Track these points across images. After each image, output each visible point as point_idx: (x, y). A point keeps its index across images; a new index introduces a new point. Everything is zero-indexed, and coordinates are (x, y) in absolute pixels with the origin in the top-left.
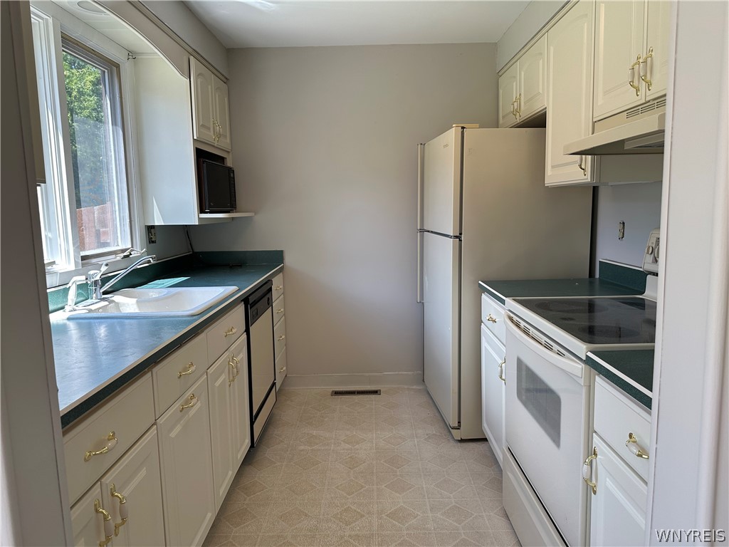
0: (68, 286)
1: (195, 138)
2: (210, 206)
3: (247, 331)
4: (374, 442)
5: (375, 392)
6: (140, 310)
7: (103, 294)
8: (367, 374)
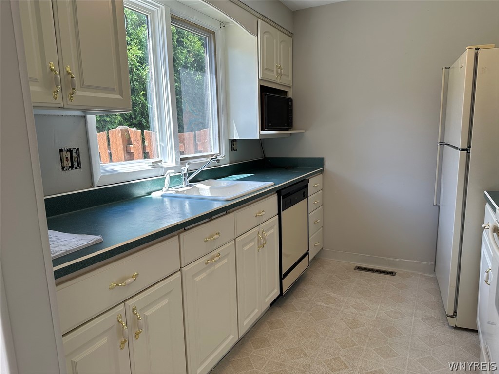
0: (165, 176)
1: (260, 78)
2: (268, 126)
3: (279, 214)
4: (377, 312)
5: (391, 273)
6: (211, 193)
7: (189, 182)
8: (386, 258)
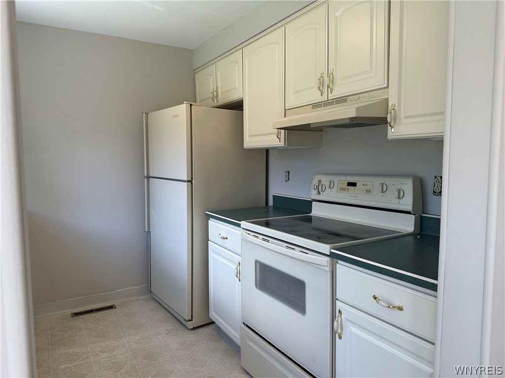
4: (128, 346)
5: (111, 307)
8: (101, 294)
